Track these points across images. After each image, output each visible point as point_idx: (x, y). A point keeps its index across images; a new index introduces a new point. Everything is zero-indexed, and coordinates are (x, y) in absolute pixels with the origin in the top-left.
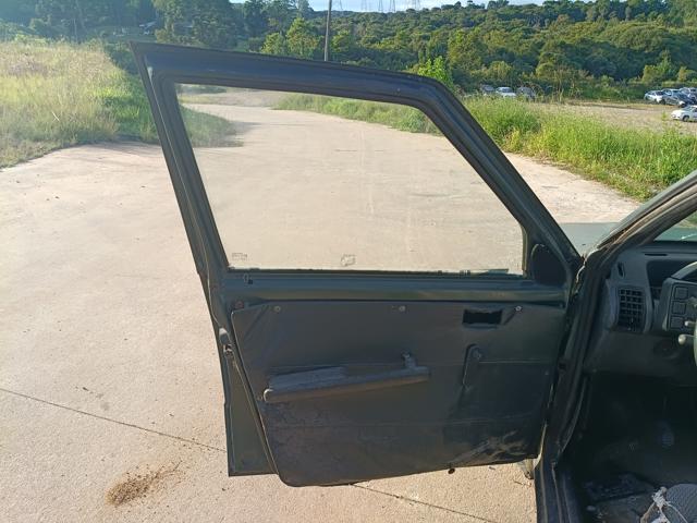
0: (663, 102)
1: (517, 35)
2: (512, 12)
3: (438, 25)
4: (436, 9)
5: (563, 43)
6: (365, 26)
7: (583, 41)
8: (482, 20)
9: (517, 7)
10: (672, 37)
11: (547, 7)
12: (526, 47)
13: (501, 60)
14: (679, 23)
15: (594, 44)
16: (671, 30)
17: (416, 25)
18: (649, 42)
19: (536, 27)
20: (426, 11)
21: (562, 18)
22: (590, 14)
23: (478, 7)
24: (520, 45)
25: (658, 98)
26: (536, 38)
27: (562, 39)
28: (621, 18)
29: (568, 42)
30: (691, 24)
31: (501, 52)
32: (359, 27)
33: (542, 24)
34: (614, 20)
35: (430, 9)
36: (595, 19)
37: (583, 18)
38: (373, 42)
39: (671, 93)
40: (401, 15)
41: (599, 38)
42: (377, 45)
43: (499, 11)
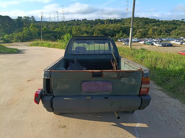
0: (121, 41)
1: (89, 27)
2: (88, 22)
3: (70, 25)
4: (69, 21)
5: (99, 29)
6: (51, 25)
7: (104, 29)
8: (81, 24)
9: (89, 21)
10: (122, 27)
11: (96, 21)
12: (91, 30)
13: (85, 33)
14: (124, 25)
15: (106, 29)
16: (123, 26)
17: (65, 25)
18: (118, 29)
19: (94, 25)
20: (67, 21)
21: (99, 23)
22: (105, 23)
23: (79, 21)
24: (90, 30)
25: (120, 41)
26: (93, 28)
27: (99, 28)
28: (112, 23)
29: (100, 29)
30: (126, 25)
31: (86, 31)
32: (50, 25)
33: (95, 25)
34: (110, 24)
36: (107, 23)
37: (104, 23)
38: (53, 29)
39: (122, 40)
40: (60, 22)
41: (107, 28)
42: (54, 30)
43: (85, 21)
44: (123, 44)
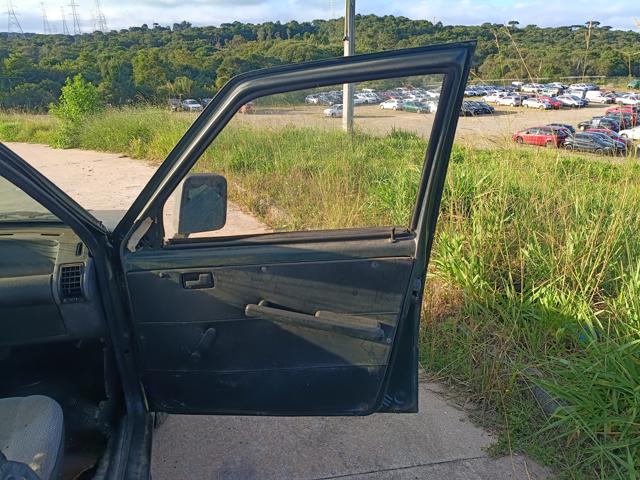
0: (319, 103)
1: (200, 52)
2: (195, 33)
3: (128, 46)
4: (124, 31)
5: (238, 59)
6: (50, 48)
7: (254, 56)
8: (169, 40)
9: (199, 29)
10: (320, 52)
11: (224, 29)
12: (208, 62)
13: (183, 75)
14: (326, 42)
15: (263, 60)
16: (322, 47)
17: (105, 46)
18: (304, 56)
19: (218, 46)
20: (114, 33)
21: (237, 38)
22: (260, 35)
23: (163, 29)
24: (203, 61)
25: (315, 100)
26: (216, 55)
27: (237, 55)
28: (284, 37)
29: (242, 58)
30: (334, 42)
31: (187, 68)
32: (44, 49)
33: (223, 44)
34: (278, 39)
35: (118, 31)
36: (265, 38)
37: (255, 38)
38: (54, 63)
39: (323, 96)
40: (88, 37)
41: (268, 54)
42: (57, 66)
43: (183, 32)
44: (328, 111)
